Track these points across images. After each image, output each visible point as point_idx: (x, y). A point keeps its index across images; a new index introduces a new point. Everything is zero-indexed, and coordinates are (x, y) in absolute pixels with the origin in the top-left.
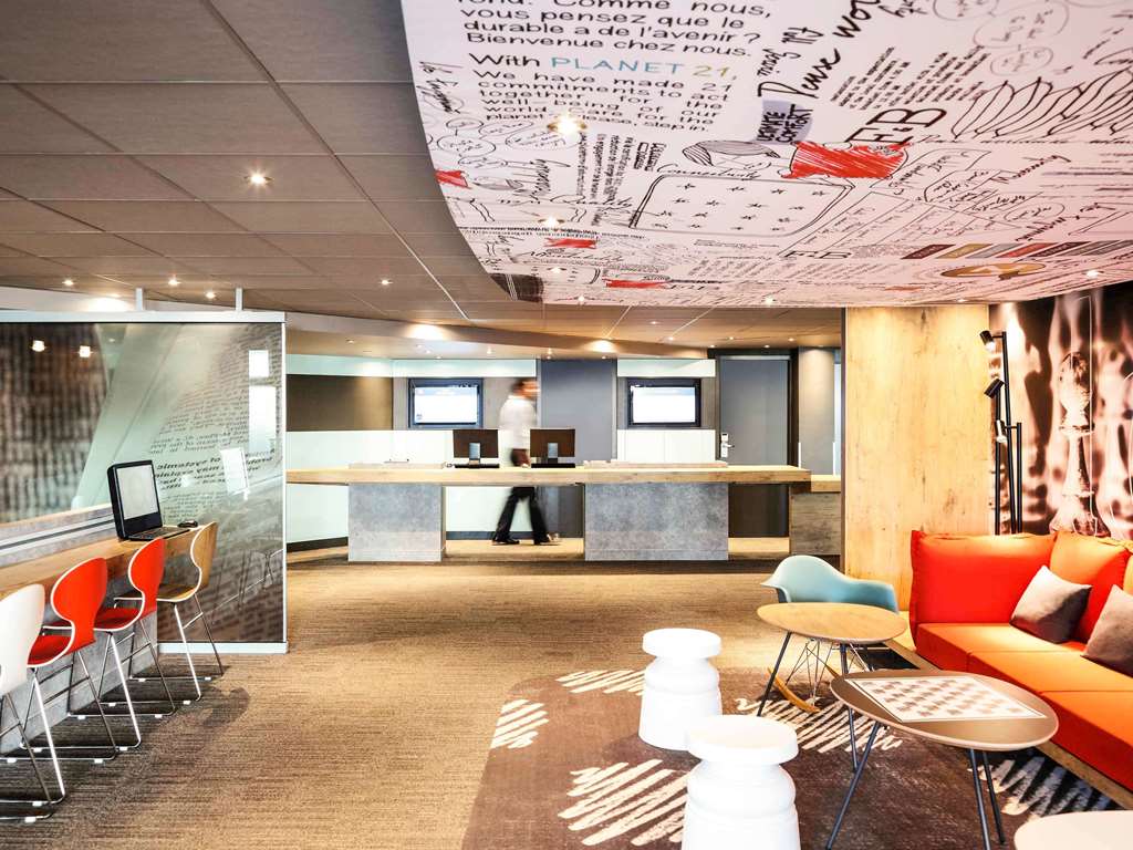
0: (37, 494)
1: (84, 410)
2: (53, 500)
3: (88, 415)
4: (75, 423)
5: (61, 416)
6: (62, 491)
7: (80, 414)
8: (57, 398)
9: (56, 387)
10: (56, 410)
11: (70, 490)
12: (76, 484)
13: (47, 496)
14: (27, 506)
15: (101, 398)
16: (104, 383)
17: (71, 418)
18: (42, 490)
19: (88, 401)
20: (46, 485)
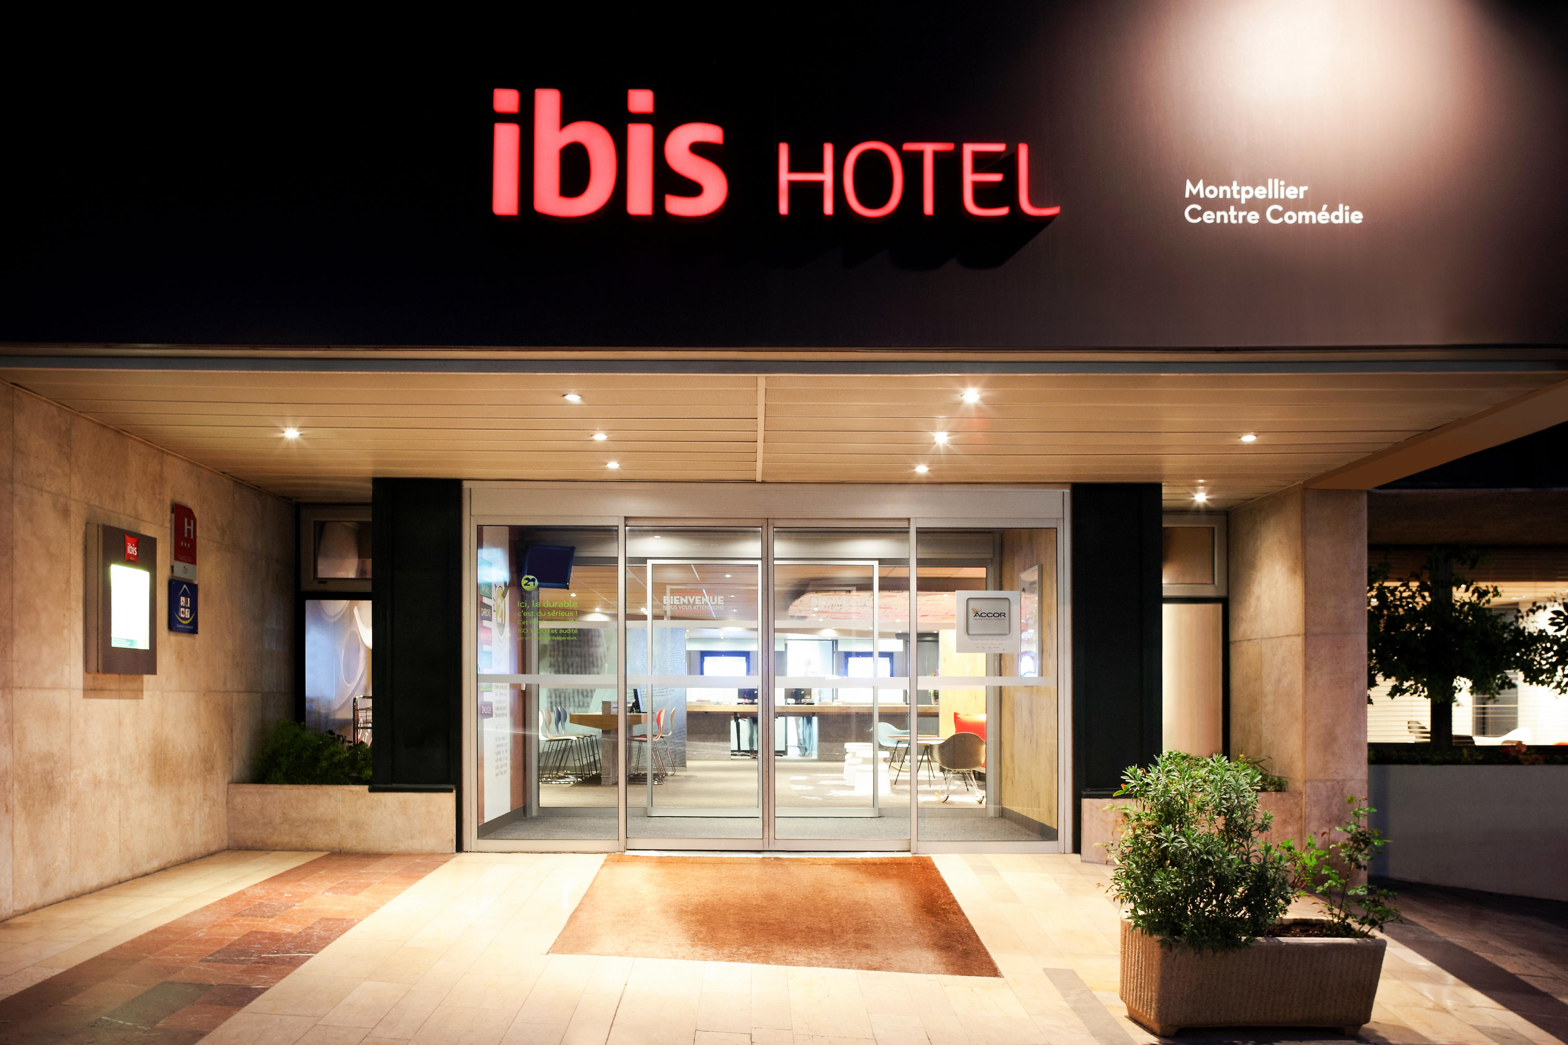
0: (574, 701)
1: (595, 664)
2: (581, 704)
3: (597, 666)
4: (591, 669)
5: (585, 666)
6: (586, 700)
7: (594, 666)
8: (583, 659)
9: (583, 654)
10: (583, 664)
11: (589, 699)
12: (592, 697)
13: (579, 702)
14: (570, 706)
15: (603, 658)
16: (605, 653)
17: (589, 667)
18: (576, 699)
19: (597, 660)
20: (578, 697)
